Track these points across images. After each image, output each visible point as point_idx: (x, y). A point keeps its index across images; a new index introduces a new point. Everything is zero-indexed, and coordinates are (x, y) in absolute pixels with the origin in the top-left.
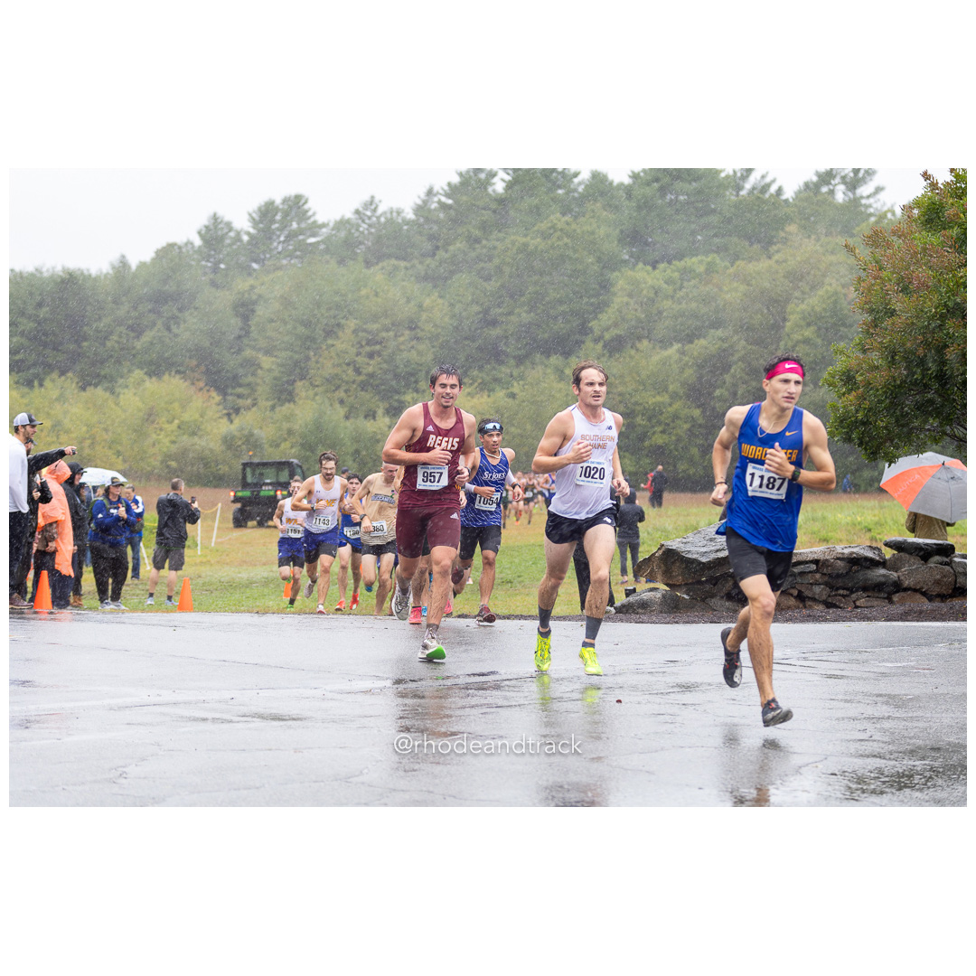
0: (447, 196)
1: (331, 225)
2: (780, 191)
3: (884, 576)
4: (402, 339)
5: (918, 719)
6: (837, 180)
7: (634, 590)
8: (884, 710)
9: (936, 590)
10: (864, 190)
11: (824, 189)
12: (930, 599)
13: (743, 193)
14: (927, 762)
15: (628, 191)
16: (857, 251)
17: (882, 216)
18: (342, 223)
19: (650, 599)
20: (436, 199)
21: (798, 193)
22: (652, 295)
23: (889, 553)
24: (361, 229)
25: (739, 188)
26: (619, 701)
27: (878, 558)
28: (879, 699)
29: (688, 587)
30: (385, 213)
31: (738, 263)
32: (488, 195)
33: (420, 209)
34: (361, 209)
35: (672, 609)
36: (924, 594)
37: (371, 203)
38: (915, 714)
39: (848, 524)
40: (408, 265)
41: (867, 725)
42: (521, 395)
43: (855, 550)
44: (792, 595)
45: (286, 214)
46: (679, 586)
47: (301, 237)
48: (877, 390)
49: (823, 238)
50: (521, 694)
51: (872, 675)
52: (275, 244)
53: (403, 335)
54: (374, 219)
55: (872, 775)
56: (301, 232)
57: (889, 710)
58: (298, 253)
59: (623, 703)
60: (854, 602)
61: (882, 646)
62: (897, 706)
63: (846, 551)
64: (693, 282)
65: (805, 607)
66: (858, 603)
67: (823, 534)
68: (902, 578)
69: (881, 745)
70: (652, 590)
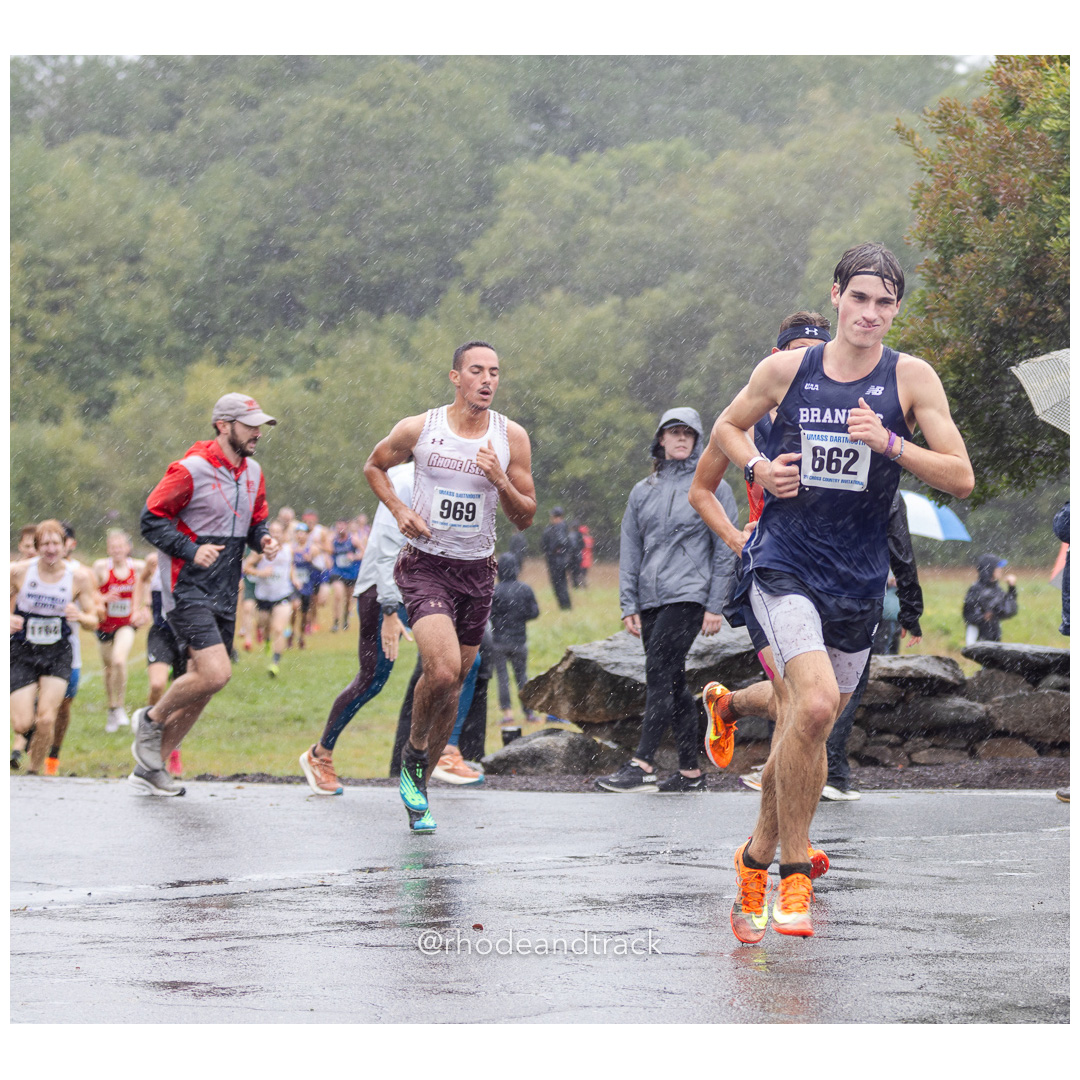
3: (961, 709)
7: (520, 733)
8: (948, 942)
9: (1054, 736)
12: (1042, 749)
16: (917, 139)
19: (547, 749)
23: (970, 669)
26: (478, 927)
27: (951, 678)
28: (940, 922)
29: (617, 728)
35: (584, 767)
36: (1033, 742)
38: (1000, 948)
41: (914, 967)
42: (330, 385)
43: (910, 663)
46: (601, 725)
49: (875, 115)
50: (301, 915)
57: (956, 940)
59: (485, 931)
60: (909, 755)
62: (968, 934)
63: (896, 666)
64: (644, 187)
66: (916, 757)
68: (994, 714)
69: (938, 1001)
70: (551, 732)
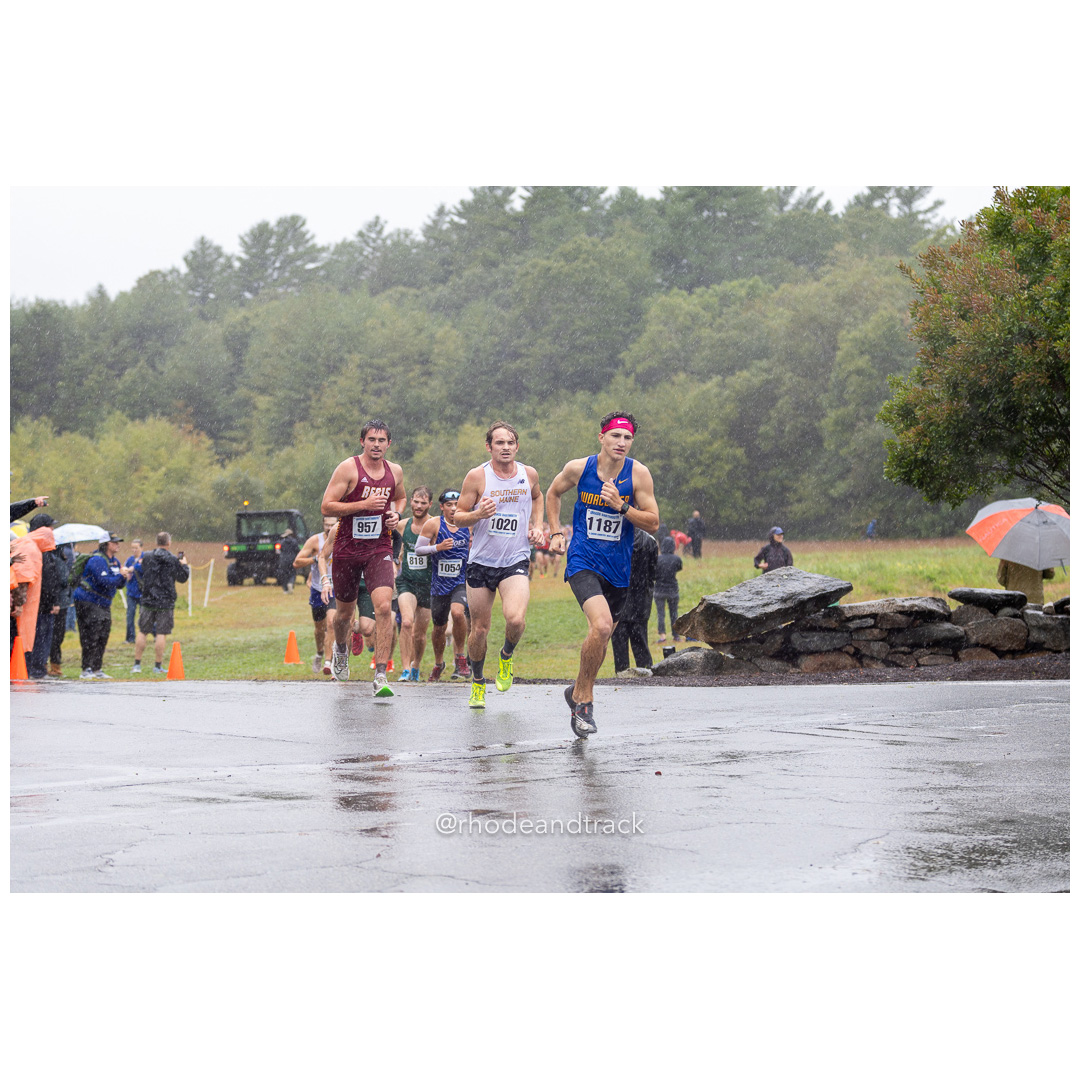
0: (460, 214)
1: (332, 248)
2: (828, 206)
3: (949, 630)
4: (411, 375)
5: (989, 789)
6: (891, 193)
7: (673, 650)
8: (951, 779)
9: (1008, 646)
10: (921, 205)
11: (877, 204)
12: (1001, 655)
13: (787, 208)
14: (1000, 837)
15: (660, 208)
16: (913, 273)
17: (941, 232)
18: (344, 248)
19: (692, 660)
20: (448, 219)
21: (849, 207)
22: (689, 323)
23: (954, 605)
24: (365, 253)
25: (782, 203)
26: (658, 773)
27: (942, 611)
28: (946, 767)
29: (735, 646)
30: (390, 236)
31: (783, 286)
32: (505, 213)
33: (431, 230)
34: (364, 231)
35: (715, 671)
36: (994, 650)
37: (376, 225)
38: (985, 784)
39: (908, 573)
40: (419, 292)
41: (932, 796)
42: (545, 435)
43: (916, 602)
44: (847, 653)
45: (282, 237)
46: (725, 644)
47: (299, 263)
48: (939, 426)
49: (877, 258)
50: (550, 768)
51: (937, 741)
52: (270, 271)
53: (412, 370)
54: (379, 242)
55: (939, 851)
56: (300, 257)
57: (957, 779)
58: (296, 281)
59: (663, 776)
60: (917, 660)
61: (947, 708)
62: (967, 775)
63: (907, 604)
64: (733, 308)
65: (862, 666)
66: (920, 660)
67: (881, 585)
68: (969, 633)
69: (949, 818)
70: (692, 649)
